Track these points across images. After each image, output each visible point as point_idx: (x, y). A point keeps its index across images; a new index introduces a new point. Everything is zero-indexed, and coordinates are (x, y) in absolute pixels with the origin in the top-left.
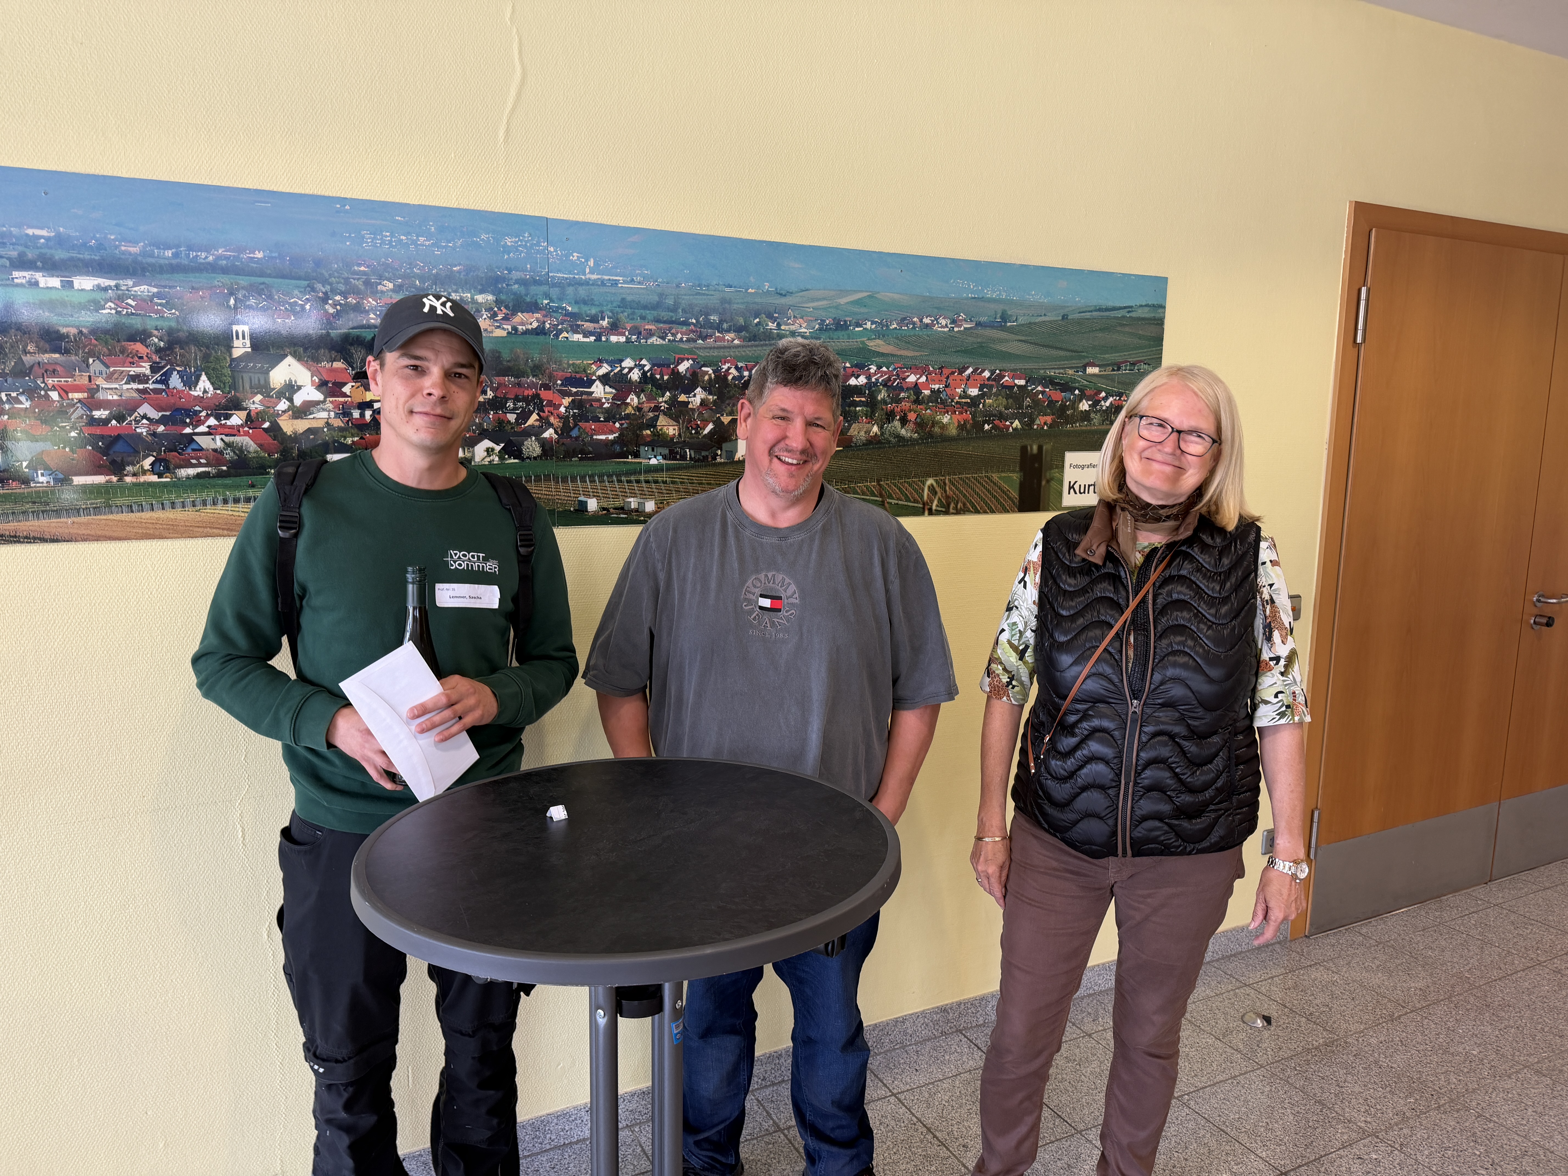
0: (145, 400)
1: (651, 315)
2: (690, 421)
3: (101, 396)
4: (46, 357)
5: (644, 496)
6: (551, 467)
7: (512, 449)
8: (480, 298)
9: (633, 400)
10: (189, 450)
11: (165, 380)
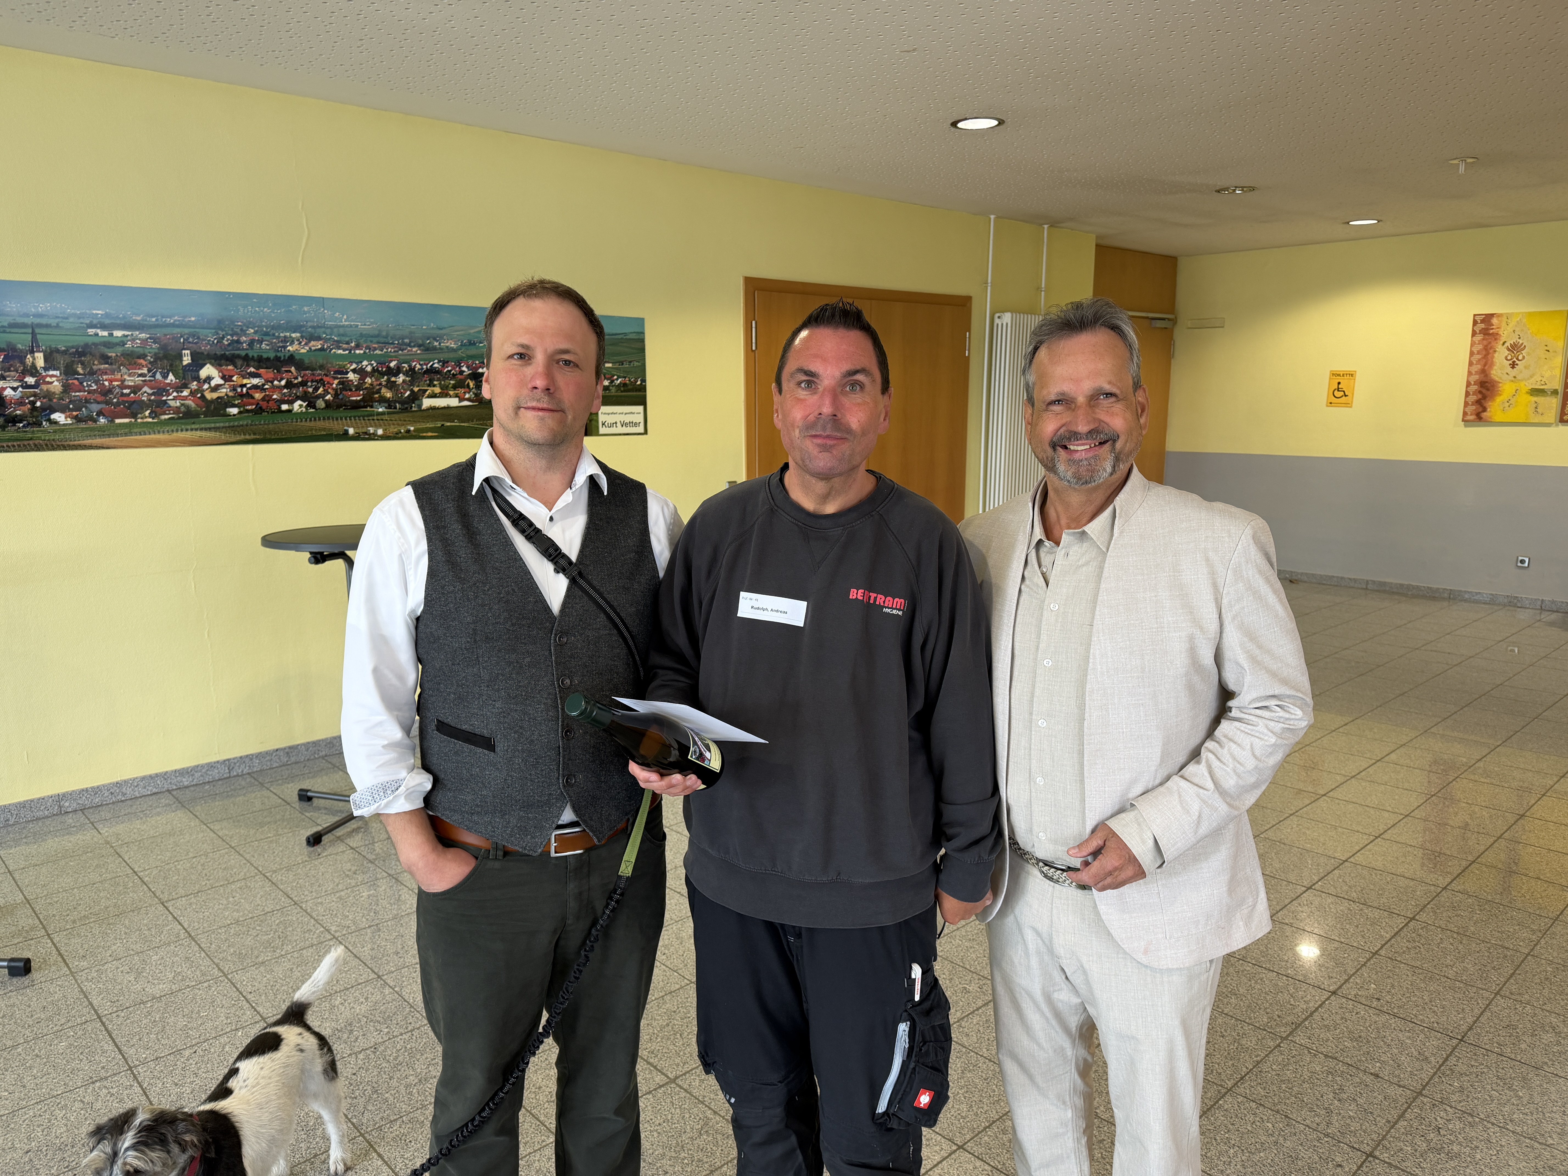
0: (145, 385)
1: (375, 340)
2: (397, 390)
3: (126, 383)
4: (102, 366)
5: (378, 426)
6: (330, 413)
7: (312, 405)
8: (294, 335)
9: (368, 380)
10: (165, 407)
11: (154, 376)
